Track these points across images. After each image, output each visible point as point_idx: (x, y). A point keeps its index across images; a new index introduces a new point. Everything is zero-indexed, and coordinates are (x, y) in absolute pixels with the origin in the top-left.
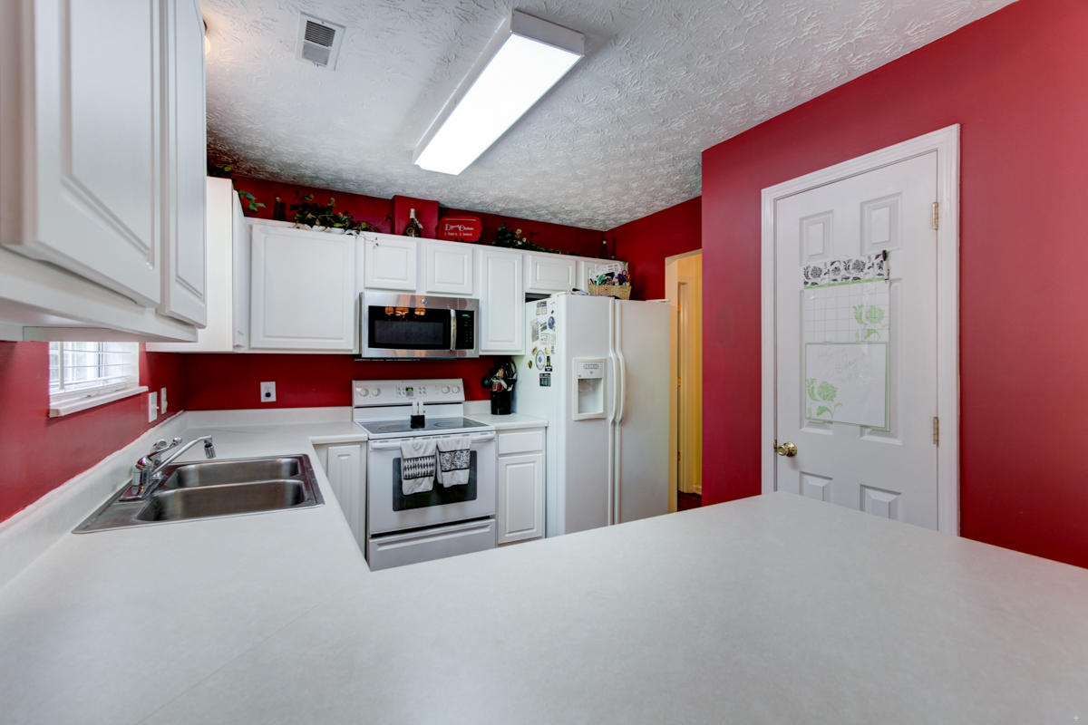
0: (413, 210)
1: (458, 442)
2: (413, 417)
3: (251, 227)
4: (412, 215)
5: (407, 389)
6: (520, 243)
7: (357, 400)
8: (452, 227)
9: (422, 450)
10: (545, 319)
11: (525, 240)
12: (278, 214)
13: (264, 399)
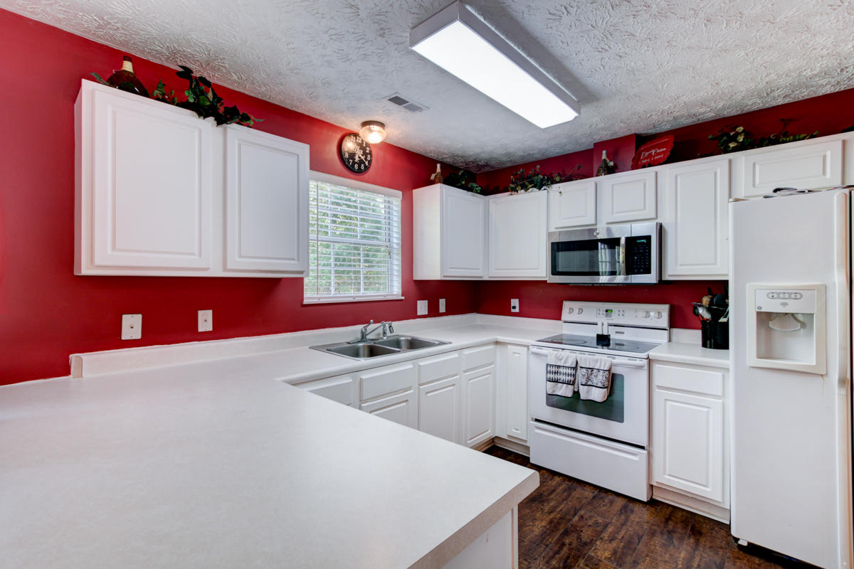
0: (604, 152)
1: (596, 361)
2: (598, 335)
4: (604, 157)
5: (607, 311)
7: (566, 316)
8: (647, 154)
9: (563, 361)
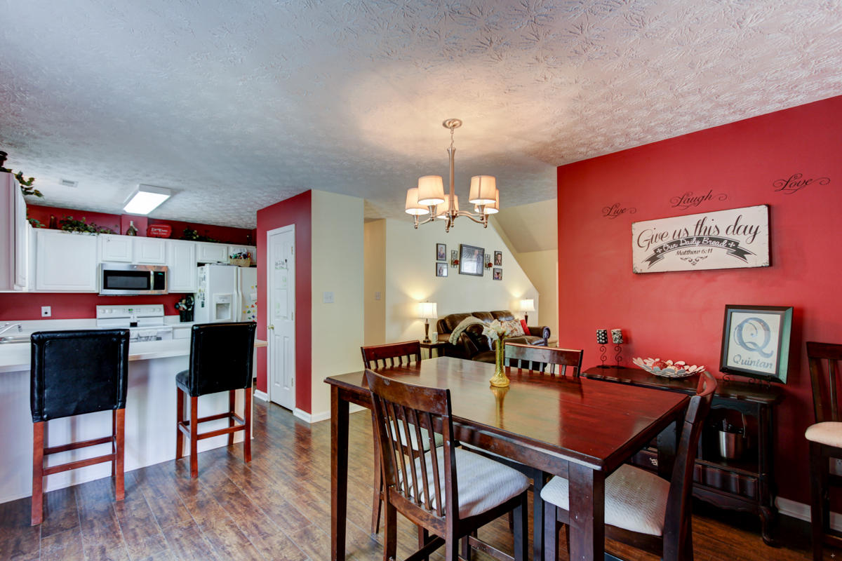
0: (132, 222)
1: (150, 333)
2: (131, 323)
3: (37, 233)
4: (132, 224)
5: (128, 310)
6: (195, 238)
7: (99, 315)
8: (155, 230)
10: (202, 276)
11: (198, 236)
12: (53, 226)
13: (43, 315)
